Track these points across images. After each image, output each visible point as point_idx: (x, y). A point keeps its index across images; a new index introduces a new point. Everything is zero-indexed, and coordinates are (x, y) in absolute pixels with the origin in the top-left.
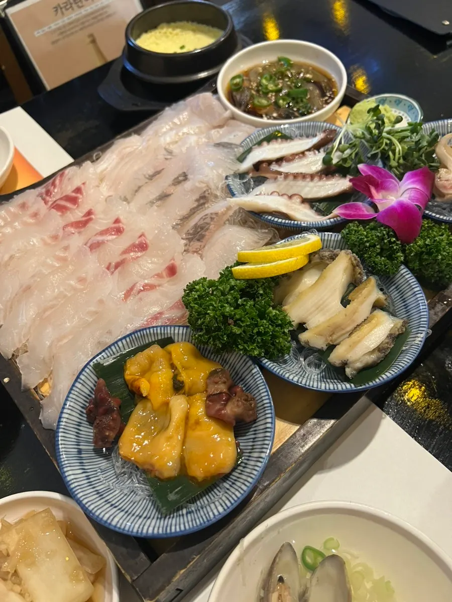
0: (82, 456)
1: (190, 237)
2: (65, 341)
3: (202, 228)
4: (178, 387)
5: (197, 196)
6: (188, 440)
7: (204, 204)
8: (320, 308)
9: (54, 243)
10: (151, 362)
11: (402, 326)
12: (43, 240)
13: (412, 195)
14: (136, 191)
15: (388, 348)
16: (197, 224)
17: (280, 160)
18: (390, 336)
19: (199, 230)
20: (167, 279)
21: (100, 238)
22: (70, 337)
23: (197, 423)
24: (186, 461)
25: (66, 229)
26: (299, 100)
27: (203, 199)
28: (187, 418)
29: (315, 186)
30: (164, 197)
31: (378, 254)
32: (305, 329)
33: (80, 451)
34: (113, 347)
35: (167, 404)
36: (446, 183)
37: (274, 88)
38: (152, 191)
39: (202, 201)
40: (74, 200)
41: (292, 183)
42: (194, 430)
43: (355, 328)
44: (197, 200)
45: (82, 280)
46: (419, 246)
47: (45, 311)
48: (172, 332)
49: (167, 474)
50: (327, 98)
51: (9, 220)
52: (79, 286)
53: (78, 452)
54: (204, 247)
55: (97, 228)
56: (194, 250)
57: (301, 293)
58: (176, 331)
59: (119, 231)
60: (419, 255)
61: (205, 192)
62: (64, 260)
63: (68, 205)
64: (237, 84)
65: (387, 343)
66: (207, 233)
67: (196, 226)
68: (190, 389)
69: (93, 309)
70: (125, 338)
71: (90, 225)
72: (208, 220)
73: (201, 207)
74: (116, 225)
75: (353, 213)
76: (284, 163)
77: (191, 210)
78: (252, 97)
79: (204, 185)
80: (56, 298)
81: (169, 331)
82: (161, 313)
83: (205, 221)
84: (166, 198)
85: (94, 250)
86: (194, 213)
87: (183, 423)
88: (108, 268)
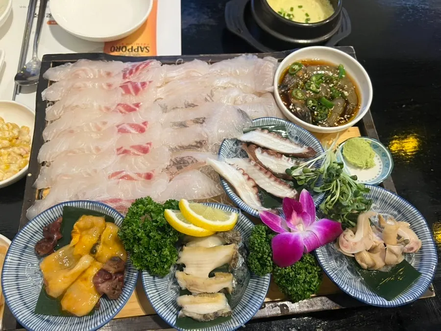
0: (26, 250)
1: (175, 162)
2: (66, 178)
3: (184, 163)
4: (93, 251)
5: (198, 139)
6: (76, 283)
7: (199, 147)
8: (198, 265)
9: (105, 111)
10: (93, 226)
11: (227, 313)
12: (100, 106)
13: (310, 238)
14: (174, 109)
15: (209, 318)
16: (183, 158)
17: (265, 149)
18: (216, 313)
19: (182, 162)
20: (143, 179)
21: (128, 128)
22: (70, 178)
23: (86, 279)
24: (66, 294)
25: (119, 107)
26: (324, 108)
27: (200, 145)
28: (84, 272)
29: (269, 183)
30: (183, 125)
31: (257, 258)
32: (182, 270)
33: (26, 247)
34: (81, 203)
35: (81, 256)
36: (345, 242)
37: (315, 89)
38: (181, 115)
39: (199, 145)
40: (137, 90)
41: (257, 171)
42: (82, 281)
43: (204, 293)
44: (196, 142)
45: (98, 149)
46: (285, 272)
47: (70, 152)
48: (116, 217)
49: (51, 294)
50: (342, 118)
51: (97, 77)
52: (94, 151)
53: (25, 247)
54: (178, 174)
55: (133, 119)
56: (172, 172)
57: (199, 247)
58: (118, 218)
59: (142, 130)
60: (282, 276)
61: (203, 141)
62: (99, 129)
63: (132, 90)
64: (294, 70)
65: (211, 316)
66: (184, 168)
67: (182, 159)
68: (99, 257)
69: (89, 171)
70: (90, 202)
71: (132, 113)
72: (190, 161)
73: (196, 148)
74: (143, 126)
75: (270, 220)
76: (265, 153)
77: (189, 145)
78: (297, 85)
79: (206, 136)
80: (79, 149)
81: (115, 215)
82: (120, 200)
83: (188, 160)
84: (183, 127)
85: (121, 133)
86: (190, 148)
87: (79, 274)
88: (118, 150)
